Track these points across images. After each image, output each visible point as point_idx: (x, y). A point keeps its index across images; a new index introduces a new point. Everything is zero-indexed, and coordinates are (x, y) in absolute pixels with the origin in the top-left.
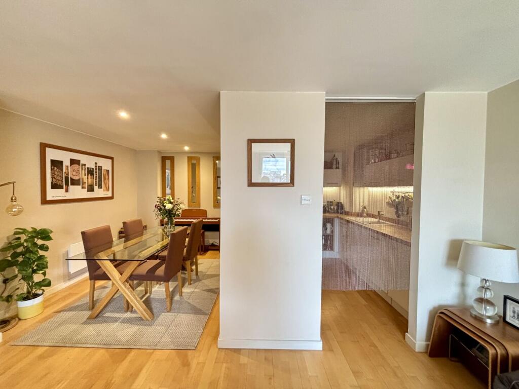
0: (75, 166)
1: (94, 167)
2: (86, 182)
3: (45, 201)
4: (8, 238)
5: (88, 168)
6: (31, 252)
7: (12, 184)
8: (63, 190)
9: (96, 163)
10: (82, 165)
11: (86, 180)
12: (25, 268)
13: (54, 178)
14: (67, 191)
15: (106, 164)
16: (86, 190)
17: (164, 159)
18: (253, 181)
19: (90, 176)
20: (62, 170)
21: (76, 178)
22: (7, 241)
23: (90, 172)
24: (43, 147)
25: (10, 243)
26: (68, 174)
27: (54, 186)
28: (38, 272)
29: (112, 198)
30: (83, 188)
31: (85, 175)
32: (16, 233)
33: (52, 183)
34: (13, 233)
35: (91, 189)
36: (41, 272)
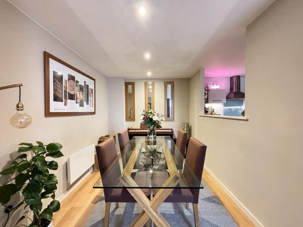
0: (72, 82)
1: (84, 85)
2: (79, 97)
3: (48, 114)
4: (11, 155)
5: (80, 85)
6: (40, 173)
7: (19, 87)
8: (63, 103)
9: (85, 82)
10: (76, 82)
11: (78, 96)
12: (33, 194)
13: (56, 90)
14: (65, 104)
15: (90, 84)
16: (79, 104)
17: (127, 84)
19: (81, 92)
20: (62, 84)
21: (72, 93)
22: (10, 160)
23: (81, 89)
24: (47, 56)
25: (14, 162)
26: (66, 89)
27: (56, 99)
28: (47, 195)
29: (94, 113)
30: (76, 102)
31: (78, 91)
32: (20, 150)
33: (54, 95)
34: (18, 150)
35: (82, 105)
36: (50, 195)
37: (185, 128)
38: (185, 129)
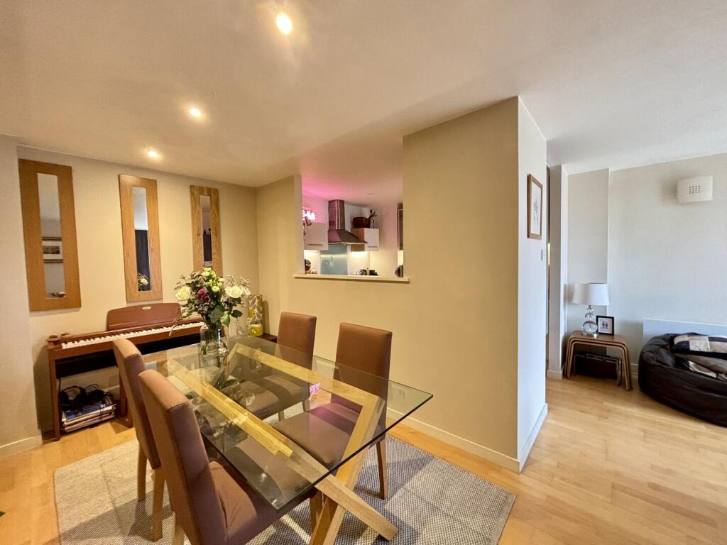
17: (30, 170)
37: (254, 308)
38: (256, 311)
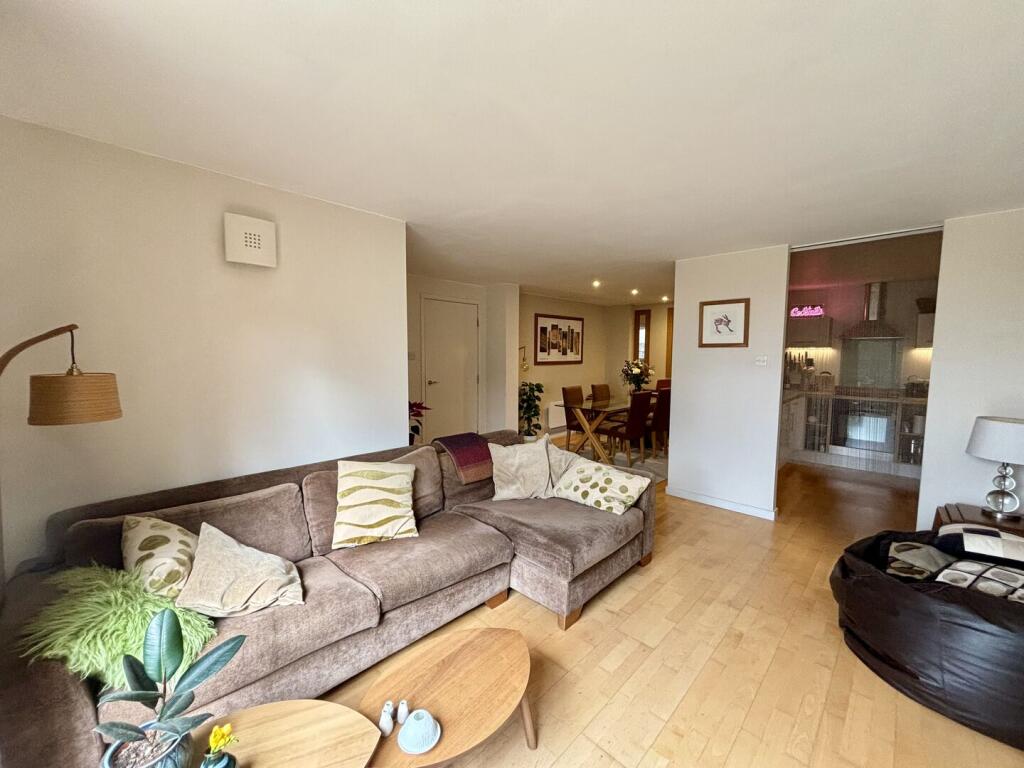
0: (555, 331)
1: (568, 331)
2: (562, 345)
3: (537, 363)
5: (563, 332)
7: (524, 349)
8: (547, 353)
9: (569, 327)
10: (559, 330)
13: (542, 342)
14: (549, 354)
15: (576, 326)
16: (561, 353)
17: (638, 314)
18: (704, 342)
19: (564, 340)
20: (547, 335)
21: (555, 342)
23: (565, 335)
24: (537, 316)
26: (550, 339)
27: (543, 350)
29: (580, 362)
30: (559, 351)
31: (561, 339)
33: (540, 347)
35: (565, 353)
